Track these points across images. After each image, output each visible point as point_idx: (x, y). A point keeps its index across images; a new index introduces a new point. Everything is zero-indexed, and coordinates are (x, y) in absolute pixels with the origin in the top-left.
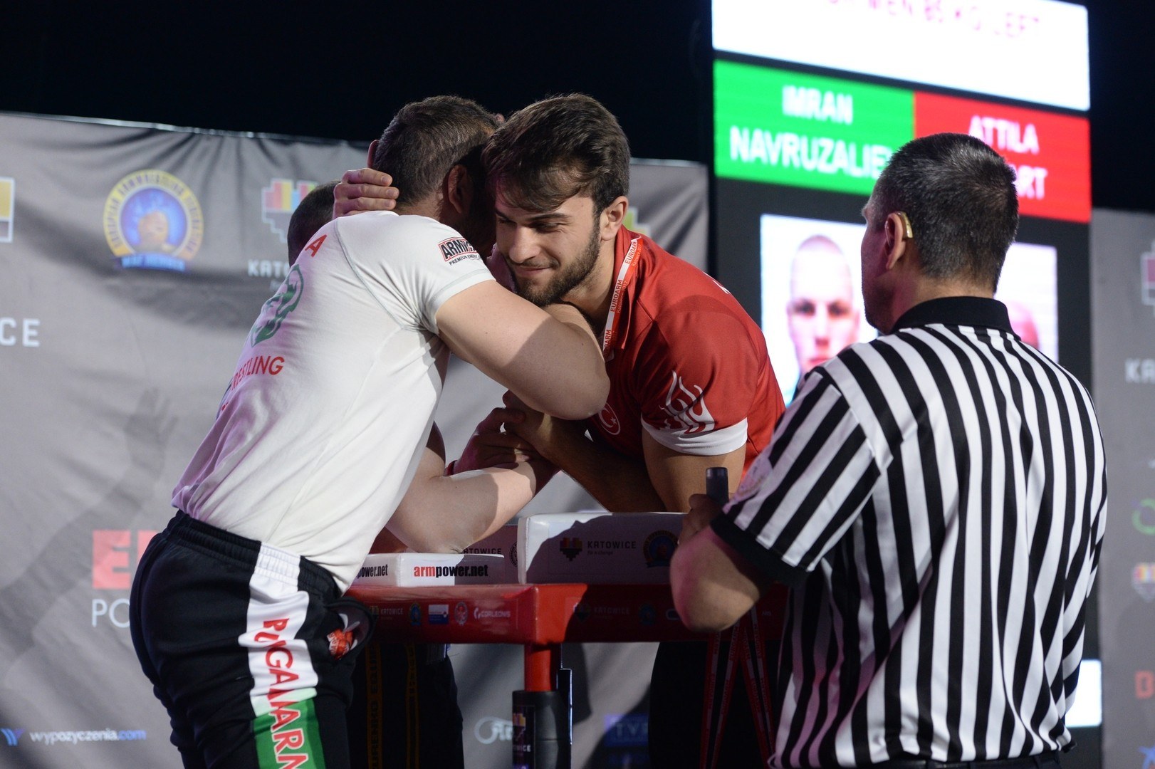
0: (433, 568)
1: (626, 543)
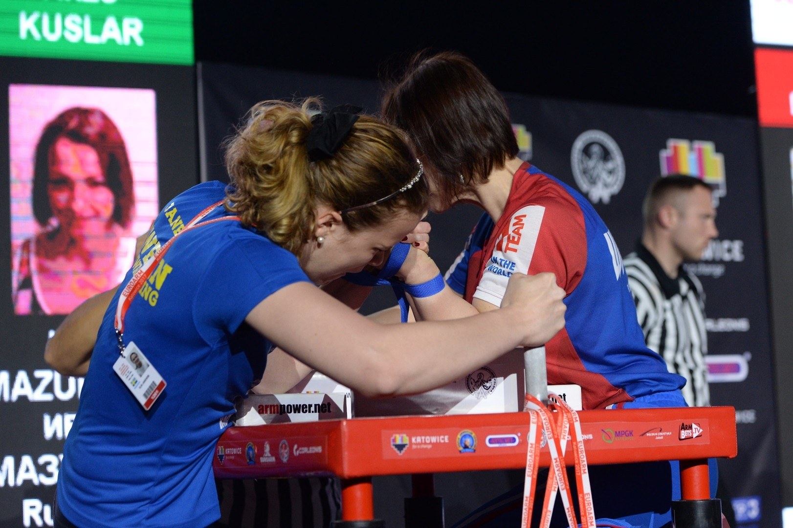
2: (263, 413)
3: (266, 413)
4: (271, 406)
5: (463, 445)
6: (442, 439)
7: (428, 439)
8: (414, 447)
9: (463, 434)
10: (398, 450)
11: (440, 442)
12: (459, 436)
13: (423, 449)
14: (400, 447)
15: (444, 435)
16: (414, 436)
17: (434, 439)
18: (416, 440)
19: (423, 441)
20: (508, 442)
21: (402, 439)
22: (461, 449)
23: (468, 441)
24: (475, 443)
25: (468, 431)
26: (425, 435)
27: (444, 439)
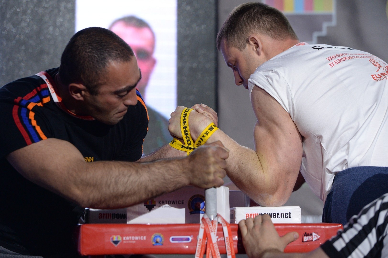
0: (110, 214)
1: (179, 201)
2: (101, 218)
3: (104, 218)
4: (107, 214)
5: (155, 241)
6: (142, 238)
7: (133, 238)
8: (124, 242)
9: (155, 236)
10: (115, 244)
11: (140, 240)
12: (153, 237)
13: (130, 243)
14: (116, 242)
15: (143, 236)
16: (125, 236)
17: (137, 238)
18: (126, 238)
19: (130, 239)
20: (184, 240)
21: (117, 238)
22: (154, 243)
23: (159, 239)
24: (163, 240)
25: (159, 234)
26: (132, 236)
27: (143, 238)
